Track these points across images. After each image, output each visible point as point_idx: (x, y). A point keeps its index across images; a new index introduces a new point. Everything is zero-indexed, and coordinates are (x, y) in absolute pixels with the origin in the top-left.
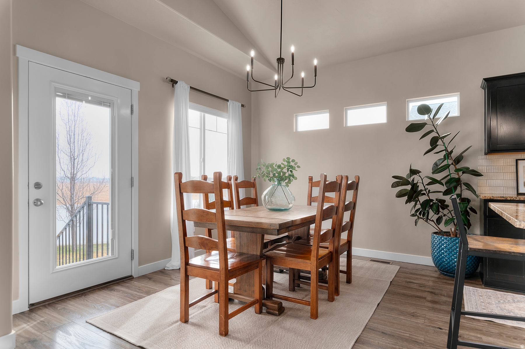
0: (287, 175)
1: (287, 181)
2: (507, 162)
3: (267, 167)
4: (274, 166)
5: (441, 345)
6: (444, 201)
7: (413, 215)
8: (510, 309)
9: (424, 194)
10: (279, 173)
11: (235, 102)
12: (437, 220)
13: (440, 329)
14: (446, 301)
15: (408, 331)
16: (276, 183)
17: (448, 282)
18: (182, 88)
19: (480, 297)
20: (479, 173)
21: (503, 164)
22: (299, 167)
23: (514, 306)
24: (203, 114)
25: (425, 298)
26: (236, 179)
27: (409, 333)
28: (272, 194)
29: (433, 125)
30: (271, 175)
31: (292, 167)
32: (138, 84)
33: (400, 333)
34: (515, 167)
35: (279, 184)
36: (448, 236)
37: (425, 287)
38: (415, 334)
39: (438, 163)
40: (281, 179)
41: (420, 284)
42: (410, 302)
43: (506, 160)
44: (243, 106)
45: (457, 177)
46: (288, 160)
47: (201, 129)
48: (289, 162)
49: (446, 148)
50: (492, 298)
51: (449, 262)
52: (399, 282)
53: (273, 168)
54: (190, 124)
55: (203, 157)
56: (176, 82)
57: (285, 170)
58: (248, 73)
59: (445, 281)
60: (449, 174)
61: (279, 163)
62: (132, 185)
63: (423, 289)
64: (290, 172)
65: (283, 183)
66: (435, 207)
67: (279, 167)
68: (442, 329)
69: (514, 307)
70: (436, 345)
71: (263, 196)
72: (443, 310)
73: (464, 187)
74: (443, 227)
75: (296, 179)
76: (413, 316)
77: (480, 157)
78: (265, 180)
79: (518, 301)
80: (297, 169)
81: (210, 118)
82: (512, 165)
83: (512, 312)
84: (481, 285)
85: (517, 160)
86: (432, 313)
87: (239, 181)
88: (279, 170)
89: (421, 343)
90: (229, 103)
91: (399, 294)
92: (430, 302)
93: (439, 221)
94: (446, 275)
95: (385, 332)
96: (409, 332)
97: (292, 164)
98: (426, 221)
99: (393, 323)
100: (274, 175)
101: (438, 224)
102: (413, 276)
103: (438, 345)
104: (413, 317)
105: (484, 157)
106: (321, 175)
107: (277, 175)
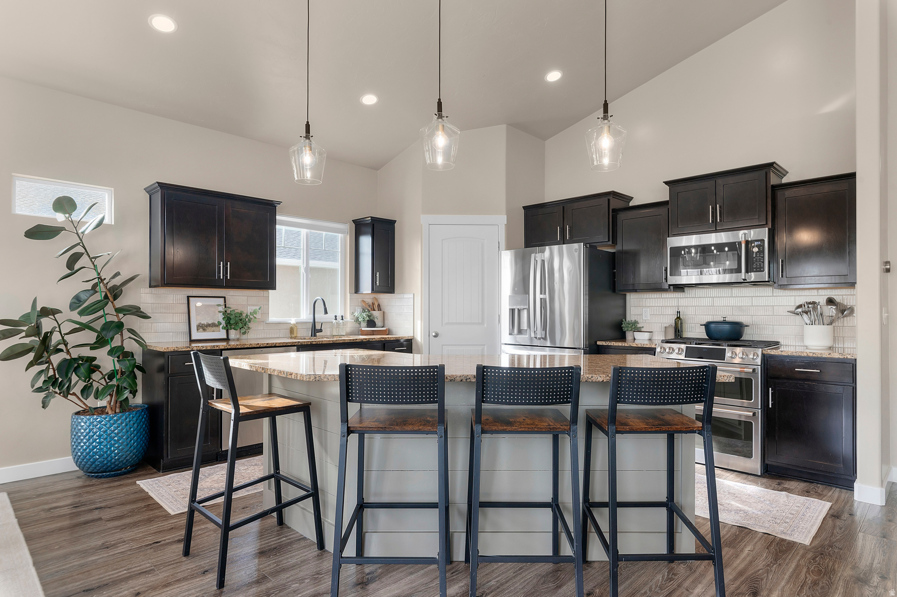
2: (178, 300)
5: (175, 559)
6: (94, 359)
7: (39, 390)
8: (209, 486)
9: (61, 350)
12: (82, 391)
13: (157, 542)
14: (132, 509)
15: (120, 568)
17: (112, 484)
19: (169, 487)
20: (144, 313)
21: (172, 302)
23: (210, 481)
25: (100, 519)
27: (124, 569)
29: (77, 234)
33: (112, 576)
34: (186, 305)
36: (100, 414)
37: (84, 505)
38: (133, 566)
39: (83, 297)
41: (76, 504)
42: (83, 534)
43: (175, 296)
45: (116, 319)
49: (99, 274)
50: (181, 482)
51: (108, 456)
52: (32, 516)
59: (105, 486)
60: (103, 314)
63: (83, 509)
66: (82, 370)
68: (160, 542)
69: (210, 483)
70: (170, 561)
72: (139, 521)
73: (126, 334)
74: (92, 402)
76: (107, 548)
77: (142, 290)
79: (209, 475)
82: (183, 302)
83: (212, 488)
84: (156, 472)
85: (188, 297)
86: (130, 532)
89: (152, 570)
91: (53, 531)
92: (112, 520)
93: (85, 391)
94: (101, 477)
95: (87, 588)
96: (123, 567)
98: (65, 397)
99: (88, 571)
101: (85, 396)
102: (47, 498)
103: (172, 559)
104: (109, 549)
105: (149, 290)
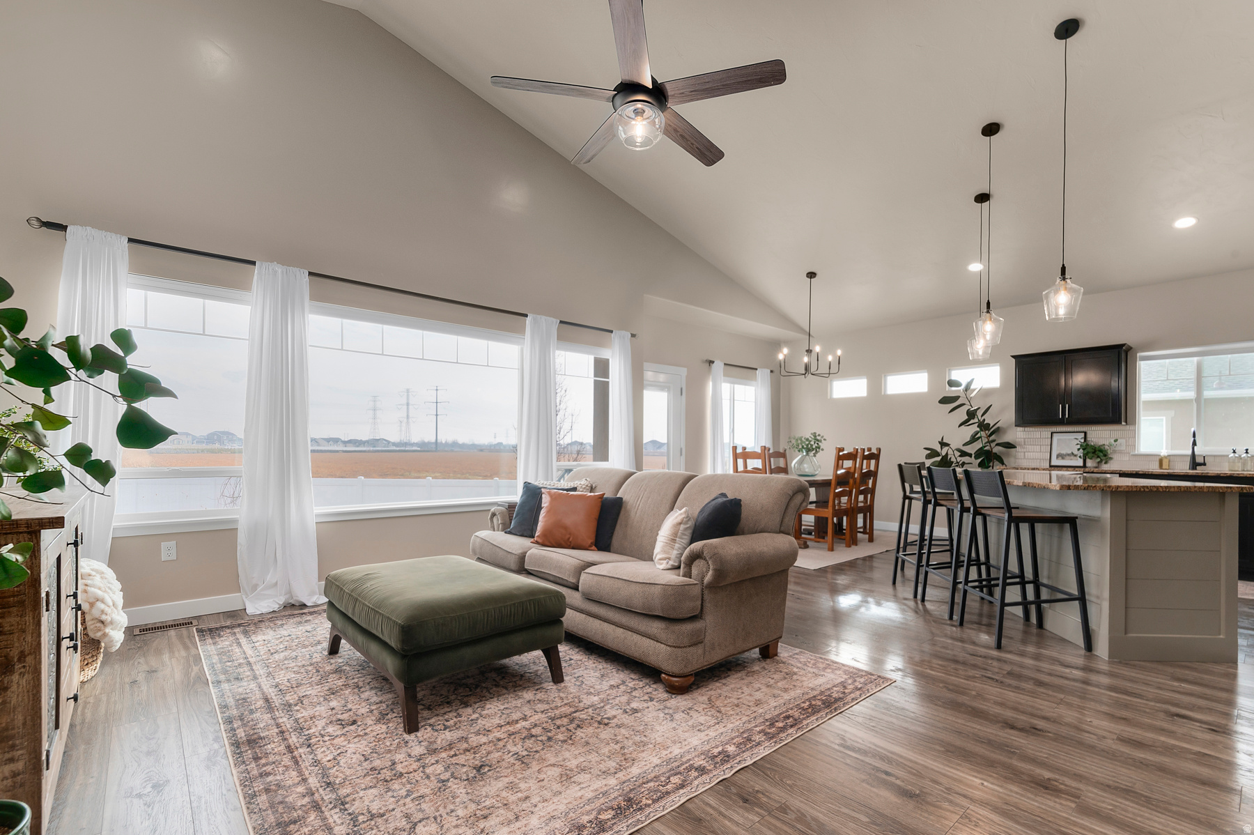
0: (814, 447)
1: (814, 452)
2: (1043, 435)
3: (797, 440)
4: (803, 439)
10: (807, 445)
11: (763, 369)
16: (805, 454)
18: (718, 366)
20: (1014, 445)
22: (825, 440)
24: (732, 385)
26: (769, 450)
28: (801, 462)
29: (967, 398)
30: (800, 447)
31: (818, 440)
32: (686, 369)
34: (1050, 440)
35: (807, 454)
40: (808, 450)
43: (1042, 432)
44: (772, 371)
45: (988, 449)
46: (814, 435)
47: (730, 400)
48: (815, 436)
49: (978, 420)
53: (801, 440)
54: (723, 398)
55: (732, 427)
56: (713, 362)
57: (812, 443)
58: (780, 361)
60: (982, 446)
61: (807, 437)
62: (681, 455)
64: (816, 445)
65: (811, 454)
67: (807, 440)
71: (793, 465)
75: (823, 450)
77: (1018, 429)
78: (795, 451)
80: (823, 441)
81: (739, 388)
82: (1048, 437)
85: (1052, 433)
87: (771, 451)
88: (807, 443)
90: (757, 372)
97: (818, 438)
100: (803, 447)
105: (1022, 429)
106: (854, 448)
107: (805, 446)
